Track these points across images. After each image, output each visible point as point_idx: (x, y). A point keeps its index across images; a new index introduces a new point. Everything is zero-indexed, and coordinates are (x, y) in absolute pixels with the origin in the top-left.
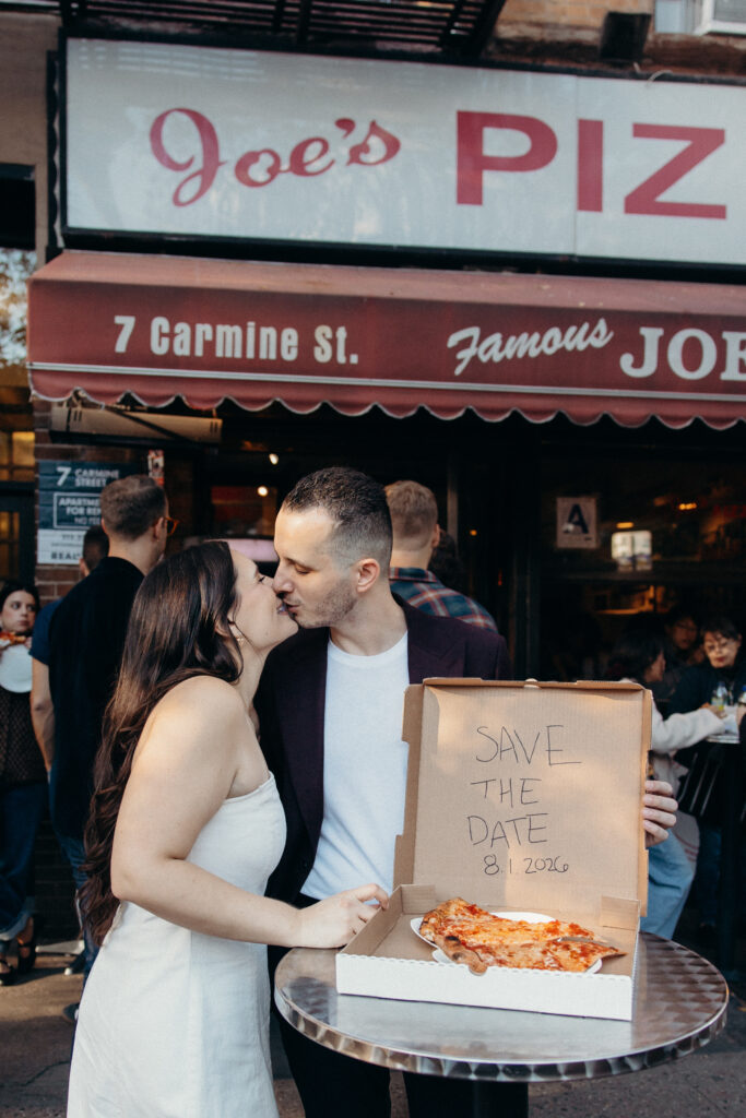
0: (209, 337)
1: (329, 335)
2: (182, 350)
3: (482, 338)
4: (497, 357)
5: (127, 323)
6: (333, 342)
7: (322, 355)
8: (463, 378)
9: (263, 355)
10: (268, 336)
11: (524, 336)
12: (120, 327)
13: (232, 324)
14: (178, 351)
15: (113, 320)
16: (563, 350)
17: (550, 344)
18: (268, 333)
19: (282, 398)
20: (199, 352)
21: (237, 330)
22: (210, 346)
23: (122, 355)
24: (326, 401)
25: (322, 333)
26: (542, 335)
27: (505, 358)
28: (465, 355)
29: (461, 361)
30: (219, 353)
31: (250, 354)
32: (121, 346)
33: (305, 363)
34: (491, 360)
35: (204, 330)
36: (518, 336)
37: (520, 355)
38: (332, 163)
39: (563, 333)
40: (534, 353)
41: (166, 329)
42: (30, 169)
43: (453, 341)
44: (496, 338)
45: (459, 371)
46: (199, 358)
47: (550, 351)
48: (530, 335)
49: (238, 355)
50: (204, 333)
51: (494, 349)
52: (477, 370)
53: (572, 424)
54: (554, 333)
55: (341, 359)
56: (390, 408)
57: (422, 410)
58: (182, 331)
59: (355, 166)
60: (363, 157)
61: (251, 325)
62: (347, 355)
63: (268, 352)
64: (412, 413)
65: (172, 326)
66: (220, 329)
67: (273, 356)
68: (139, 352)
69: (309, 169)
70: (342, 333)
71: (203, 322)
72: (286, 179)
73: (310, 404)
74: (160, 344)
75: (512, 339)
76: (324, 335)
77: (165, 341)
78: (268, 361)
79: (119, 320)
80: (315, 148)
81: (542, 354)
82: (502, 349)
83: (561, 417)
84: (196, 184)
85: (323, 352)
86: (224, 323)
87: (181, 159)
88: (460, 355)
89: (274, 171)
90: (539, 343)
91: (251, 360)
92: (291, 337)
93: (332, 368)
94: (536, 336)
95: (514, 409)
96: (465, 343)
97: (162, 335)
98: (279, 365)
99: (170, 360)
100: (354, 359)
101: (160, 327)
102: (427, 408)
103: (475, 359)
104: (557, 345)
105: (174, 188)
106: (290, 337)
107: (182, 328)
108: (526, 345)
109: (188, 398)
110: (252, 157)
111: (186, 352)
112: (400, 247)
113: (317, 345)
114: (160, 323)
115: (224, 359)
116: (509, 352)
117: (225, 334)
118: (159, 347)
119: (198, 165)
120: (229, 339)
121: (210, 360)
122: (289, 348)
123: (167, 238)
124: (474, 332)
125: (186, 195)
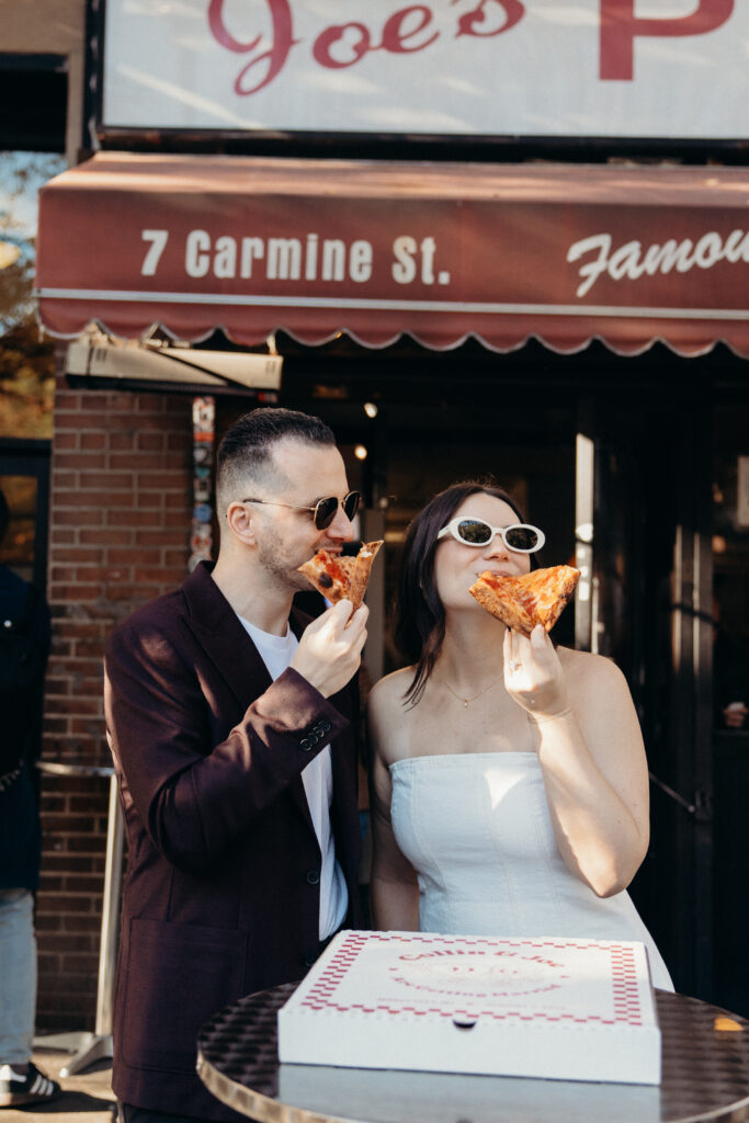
0: (259, 254)
1: (412, 248)
2: (224, 271)
3: (614, 249)
4: (635, 273)
5: (158, 239)
6: (418, 258)
7: (403, 274)
8: (588, 299)
9: (327, 276)
10: (334, 252)
11: (671, 245)
12: (149, 244)
13: (288, 237)
14: (220, 272)
15: (140, 235)
16: (724, 261)
17: (706, 254)
18: (334, 247)
19: (350, 328)
20: (246, 273)
21: (295, 244)
22: (260, 265)
23: (149, 278)
24: (408, 332)
25: (403, 246)
26: (695, 243)
27: (645, 274)
28: (592, 271)
29: (585, 279)
30: (271, 274)
31: (311, 275)
32: (149, 267)
33: (381, 283)
34: (625, 277)
35: (253, 245)
36: (662, 245)
37: (666, 269)
38: (436, 36)
39: (724, 239)
40: (684, 266)
41: (206, 246)
42: (59, 59)
43: (575, 252)
44: (633, 248)
45: (582, 291)
46: (246, 280)
47: (706, 264)
48: (679, 243)
49: (295, 275)
50: (253, 250)
51: (629, 262)
52: (608, 289)
53: (737, 359)
54: (712, 240)
55: (428, 278)
56: (491, 339)
57: (533, 343)
58: (226, 248)
59: (466, 39)
60: (477, 26)
61: (313, 239)
62: (436, 273)
63: (333, 272)
64: (519, 346)
65: (213, 242)
66: (274, 244)
67: (339, 276)
68: (172, 275)
69: (406, 44)
70: (429, 246)
71: (252, 235)
72: (378, 58)
73: (387, 335)
74: (198, 264)
75: (654, 249)
76: (405, 249)
77: (205, 260)
78: (333, 282)
79: (148, 235)
80: (414, 19)
81: (695, 267)
82: (641, 261)
83: (721, 348)
84: (263, 67)
85: (404, 270)
86: (278, 236)
87: (244, 38)
88: (584, 271)
89: (362, 49)
90: (691, 253)
91: (310, 282)
92: (363, 252)
93: (416, 290)
94: (687, 245)
95: (656, 339)
96: (591, 256)
97: (200, 253)
98: (347, 288)
99: (210, 283)
100: (444, 278)
101: (199, 244)
102: (540, 339)
103: (604, 276)
104: (715, 256)
105: (234, 75)
106: (361, 252)
107: (226, 244)
108: (673, 256)
109: (232, 331)
110: (333, 34)
111: (229, 273)
112: (523, 138)
113: (396, 260)
114: (198, 238)
115: (277, 281)
116: (650, 266)
117: (279, 251)
118: (196, 268)
119: (267, 45)
120: (284, 256)
121: (260, 282)
122: (361, 266)
123: (225, 136)
124: (604, 241)
125: (249, 82)
